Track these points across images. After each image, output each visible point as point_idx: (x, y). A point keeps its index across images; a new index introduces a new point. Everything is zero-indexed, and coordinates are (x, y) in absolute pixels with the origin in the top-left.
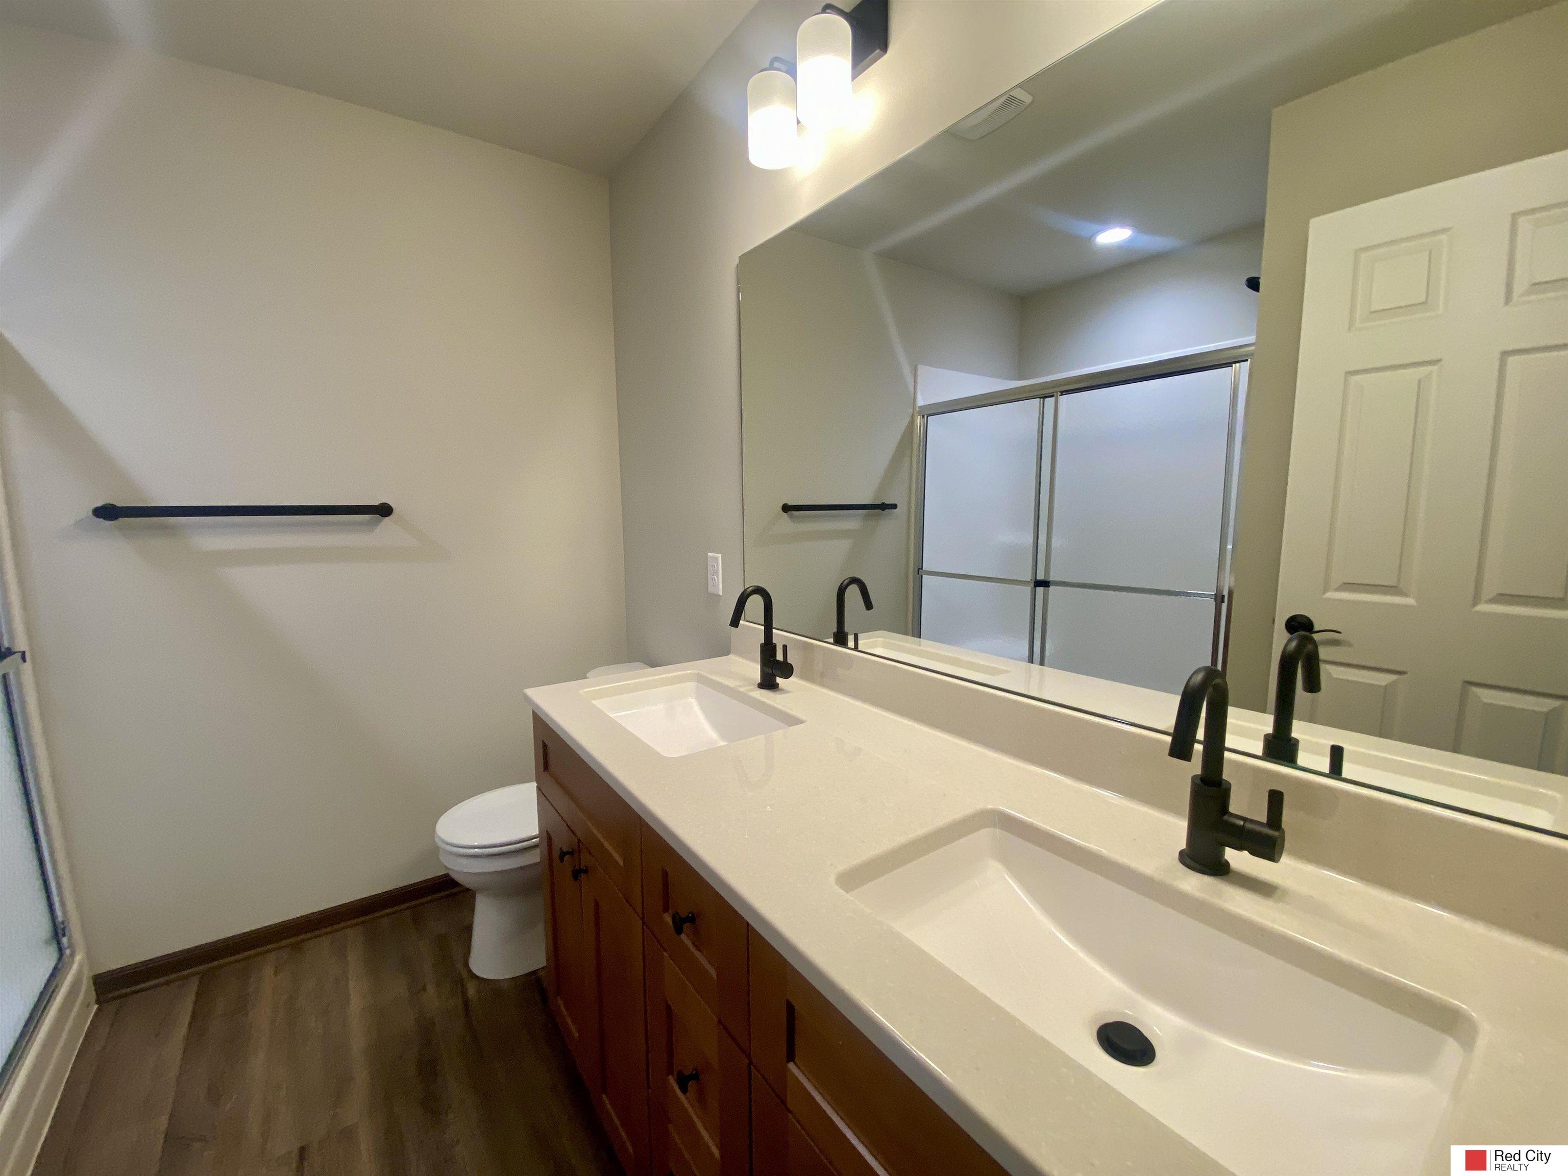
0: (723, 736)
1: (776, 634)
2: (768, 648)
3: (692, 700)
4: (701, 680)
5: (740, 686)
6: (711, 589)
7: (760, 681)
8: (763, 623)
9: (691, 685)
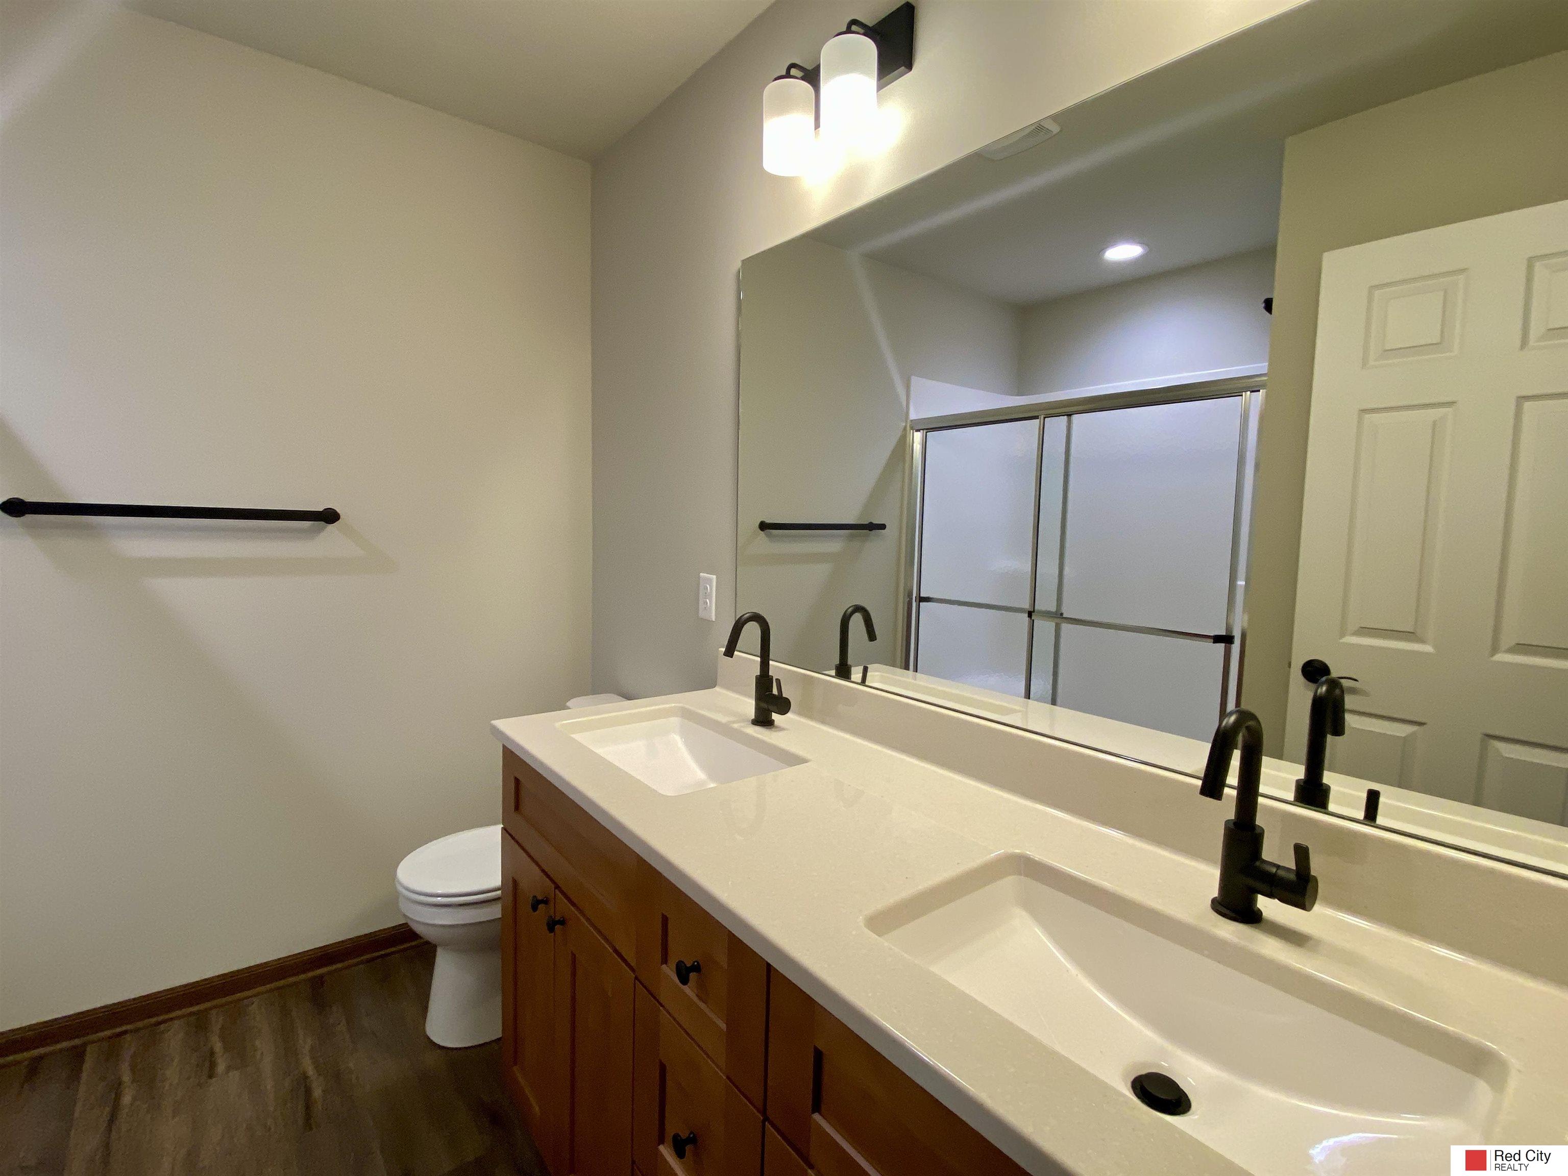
0: (712, 776)
1: (772, 665)
2: (764, 682)
3: (677, 739)
4: (687, 715)
5: (734, 722)
6: (702, 614)
7: (753, 717)
8: (759, 655)
9: (675, 721)
